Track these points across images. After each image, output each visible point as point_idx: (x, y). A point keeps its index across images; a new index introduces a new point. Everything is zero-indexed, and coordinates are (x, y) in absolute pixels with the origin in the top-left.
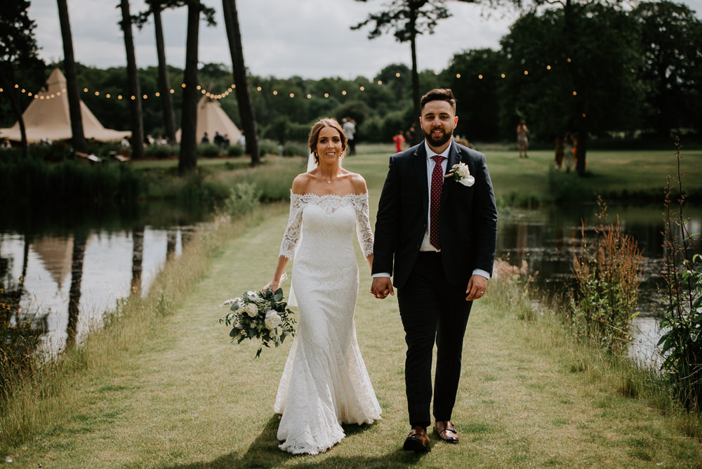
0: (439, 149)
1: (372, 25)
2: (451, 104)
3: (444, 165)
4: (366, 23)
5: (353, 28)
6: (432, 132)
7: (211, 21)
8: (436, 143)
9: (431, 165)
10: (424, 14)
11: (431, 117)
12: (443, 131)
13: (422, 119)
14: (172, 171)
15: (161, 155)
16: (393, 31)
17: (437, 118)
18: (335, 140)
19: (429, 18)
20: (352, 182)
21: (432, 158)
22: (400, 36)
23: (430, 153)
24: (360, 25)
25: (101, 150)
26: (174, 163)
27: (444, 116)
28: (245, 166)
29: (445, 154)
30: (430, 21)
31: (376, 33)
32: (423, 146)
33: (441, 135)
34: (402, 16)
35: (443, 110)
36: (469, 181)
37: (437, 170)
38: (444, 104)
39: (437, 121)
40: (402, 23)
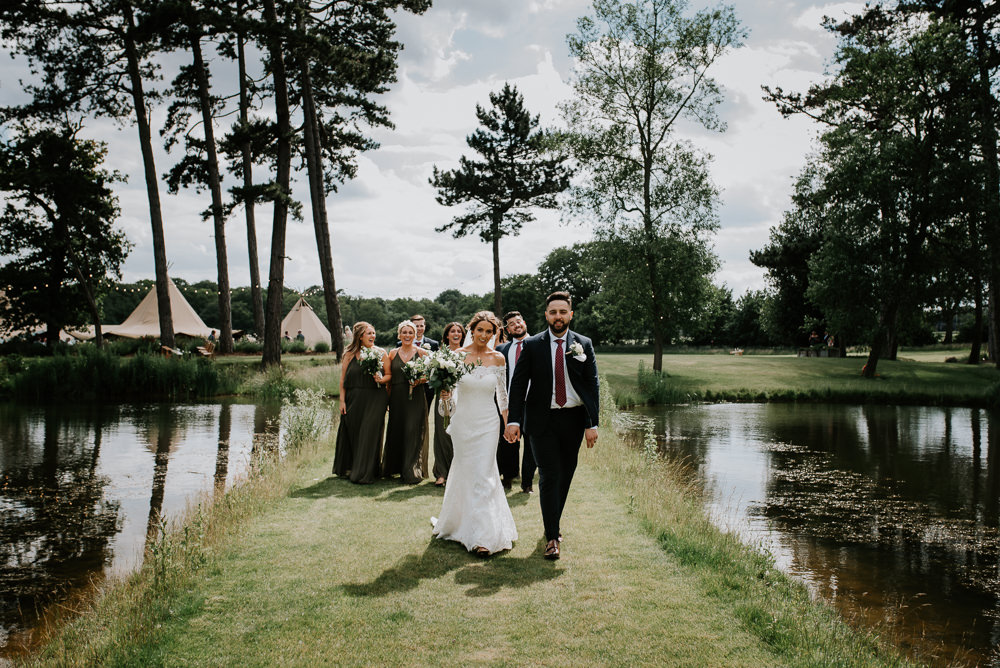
0: (559, 335)
1: (458, 227)
2: (568, 302)
3: (564, 345)
4: (451, 225)
5: (437, 230)
6: (555, 323)
7: (297, 215)
9: (554, 347)
10: (509, 217)
11: (554, 312)
12: (562, 322)
13: (547, 313)
14: (256, 367)
15: (250, 350)
16: (479, 231)
17: (558, 313)
19: (514, 221)
20: (495, 357)
21: (556, 341)
22: (485, 236)
23: (553, 338)
24: (445, 228)
25: (189, 345)
26: (258, 358)
27: (563, 312)
28: (329, 362)
29: (564, 338)
30: (515, 223)
31: (460, 233)
32: (548, 333)
33: (561, 325)
34: (487, 218)
35: (562, 308)
36: (582, 357)
37: (559, 349)
38: (563, 302)
39: (559, 315)
40: (486, 225)
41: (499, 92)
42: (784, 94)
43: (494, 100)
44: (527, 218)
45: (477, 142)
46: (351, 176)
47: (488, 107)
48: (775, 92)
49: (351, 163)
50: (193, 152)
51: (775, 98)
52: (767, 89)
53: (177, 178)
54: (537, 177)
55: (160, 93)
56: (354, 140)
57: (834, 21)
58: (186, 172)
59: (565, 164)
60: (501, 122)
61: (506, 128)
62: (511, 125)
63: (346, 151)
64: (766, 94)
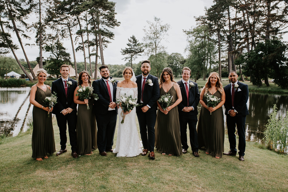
0: (145, 76)
3: (146, 80)
6: (144, 71)
7: (99, 57)
8: (145, 74)
10: (133, 57)
11: (144, 67)
12: (147, 71)
17: (146, 67)
18: (130, 73)
20: (133, 84)
21: (143, 78)
23: (143, 77)
27: (147, 67)
29: (147, 77)
31: (125, 60)
32: (141, 75)
33: (147, 72)
34: (130, 58)
36: (151, 84)
37: (144, 81)
38: (148, 64)
39: (146, 68)
41: (132, 36)
42: (187, 31)
43: (131, 38)
44: (136, 58)
45: (128, 45)
46: (107, 47)
47: (130, 39)
48: (185, 31)
49: (106, 45)
50: (80, 45)
51: (185, 32)
52: (183, 30)
53: (77, 49)
54: (138, 50)
55: (73, 34)
56: (107, 42)
57: (196, 17)
58: (78, 48)
59: (143, 48)
60: (132, 41)
61: (133, 42)
62: (134, 42)
63: (105, 43)
64: (183, 31)
